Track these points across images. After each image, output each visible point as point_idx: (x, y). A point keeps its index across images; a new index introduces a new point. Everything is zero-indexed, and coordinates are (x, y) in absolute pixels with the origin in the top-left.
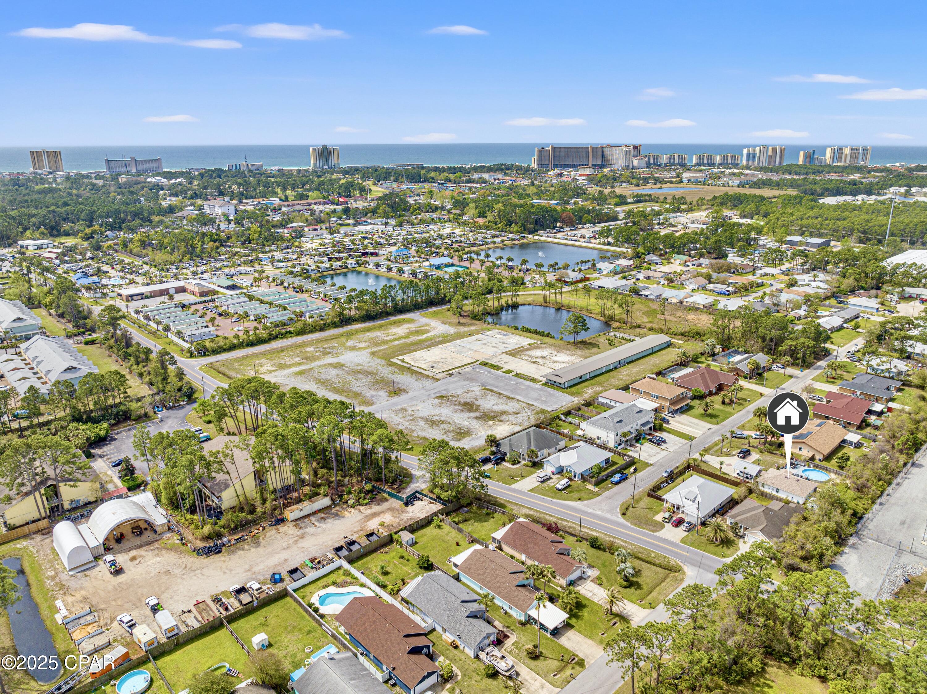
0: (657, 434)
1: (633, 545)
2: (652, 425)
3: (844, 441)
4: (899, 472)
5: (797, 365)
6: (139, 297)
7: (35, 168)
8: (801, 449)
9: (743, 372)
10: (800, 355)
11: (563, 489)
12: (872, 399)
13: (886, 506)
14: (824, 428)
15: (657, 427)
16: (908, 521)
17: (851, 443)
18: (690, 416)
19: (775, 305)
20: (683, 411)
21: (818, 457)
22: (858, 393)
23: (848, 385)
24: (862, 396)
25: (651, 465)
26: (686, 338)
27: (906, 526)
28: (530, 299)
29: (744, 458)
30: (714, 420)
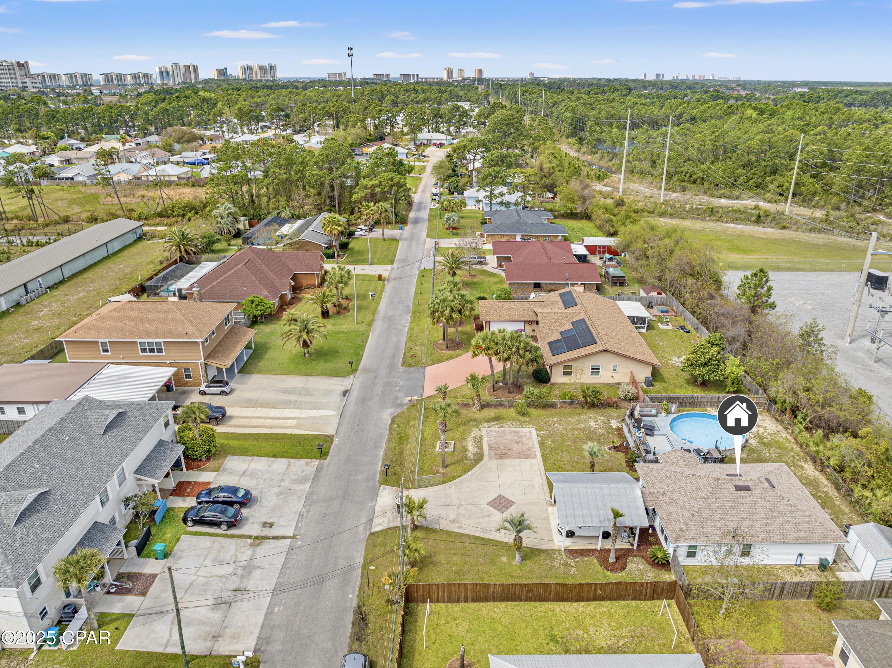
8: (595, 370)
14: (583, 304)
22: (519, 238)
23: (499, 229)
30: (339, 363)
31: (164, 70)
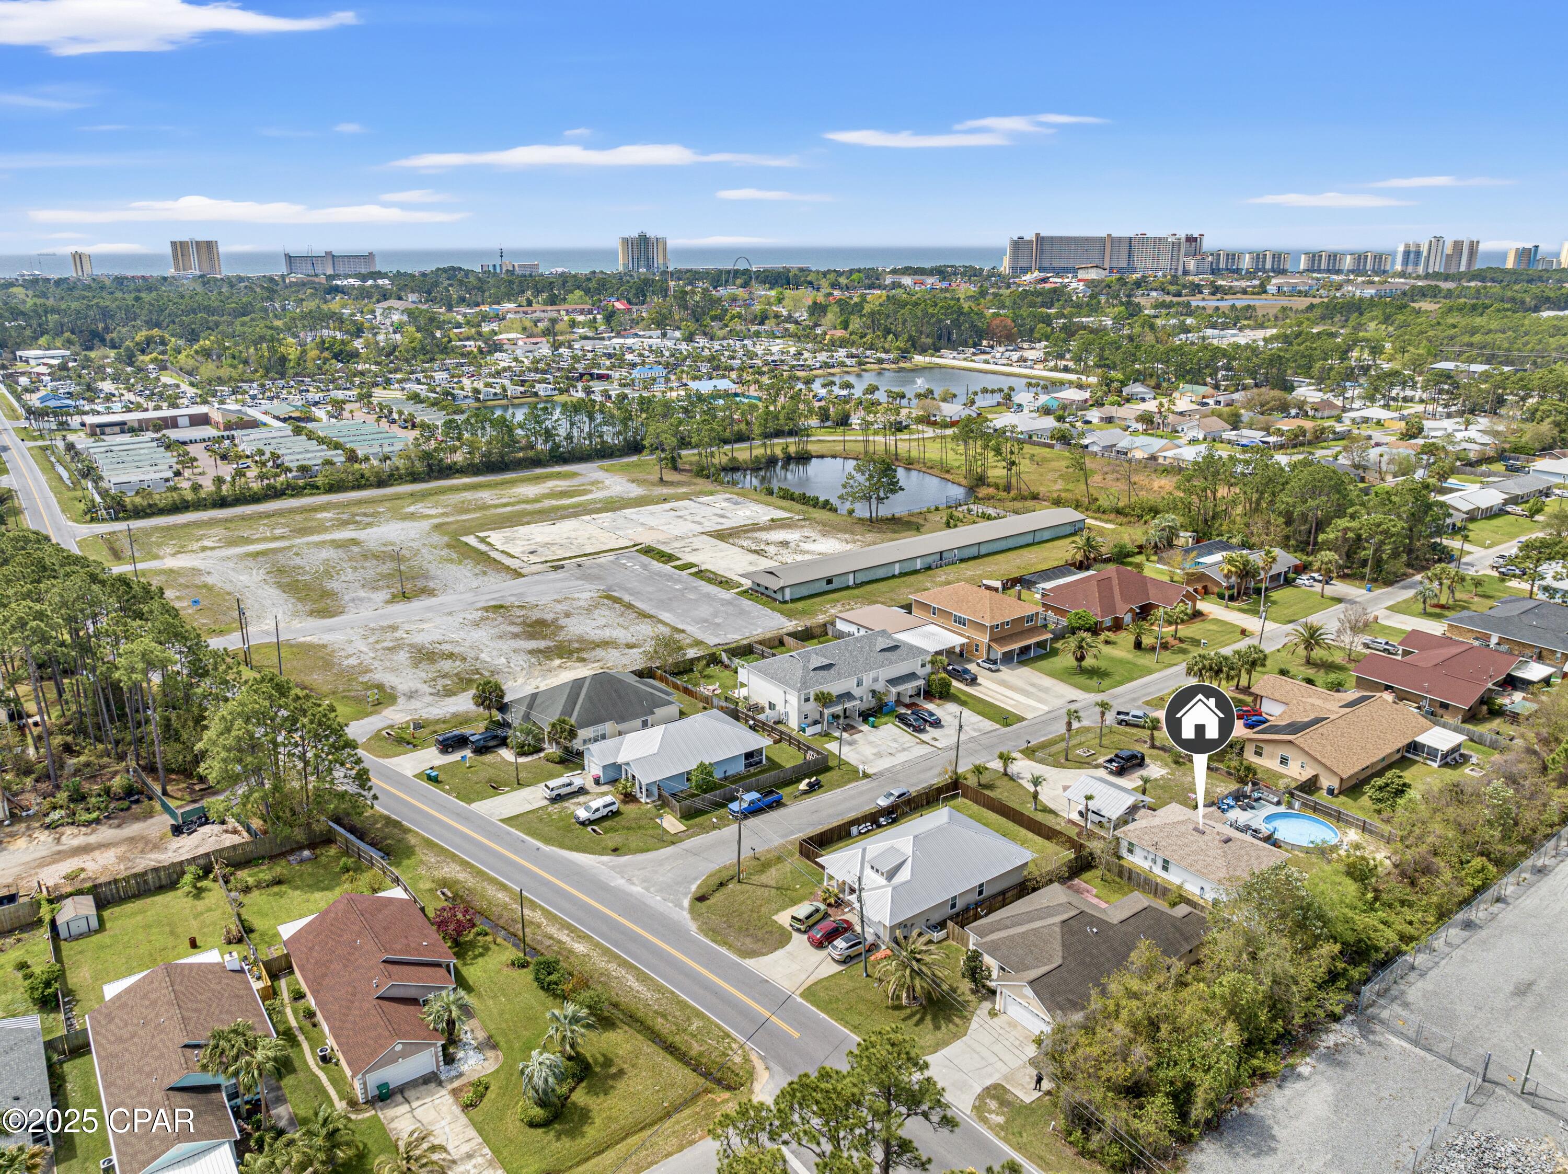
0: (930, 706)
1: (659, 989)
2: (921, 682)
3: (1414, 747)
4: (1548, 837)
5: (1362, 577)
6: (117, 429)
7: (177, 268)
8: (1284, 761)
9: (1218, 584)
10: (1367, 553)
11: (591, 822)
12: (1528, 652)
13: (1483, 934)
14: (1362, 709)
15: (935, 689)
16: (1542, 984)
17: (1432, 753)
18: (1041, 671)
19: (1356, 466)
20: (1024, 657)
21: (1326, 782)
22: (1494, 640)
23: (1471, 620)
24: (1504, 648)
25: (866, 776)
26: (1121, 519)
27: (1530, 1000)
28: (839, 448)
29: (1121, 772)
30: (1094, 682)
31: (1412, 249)
